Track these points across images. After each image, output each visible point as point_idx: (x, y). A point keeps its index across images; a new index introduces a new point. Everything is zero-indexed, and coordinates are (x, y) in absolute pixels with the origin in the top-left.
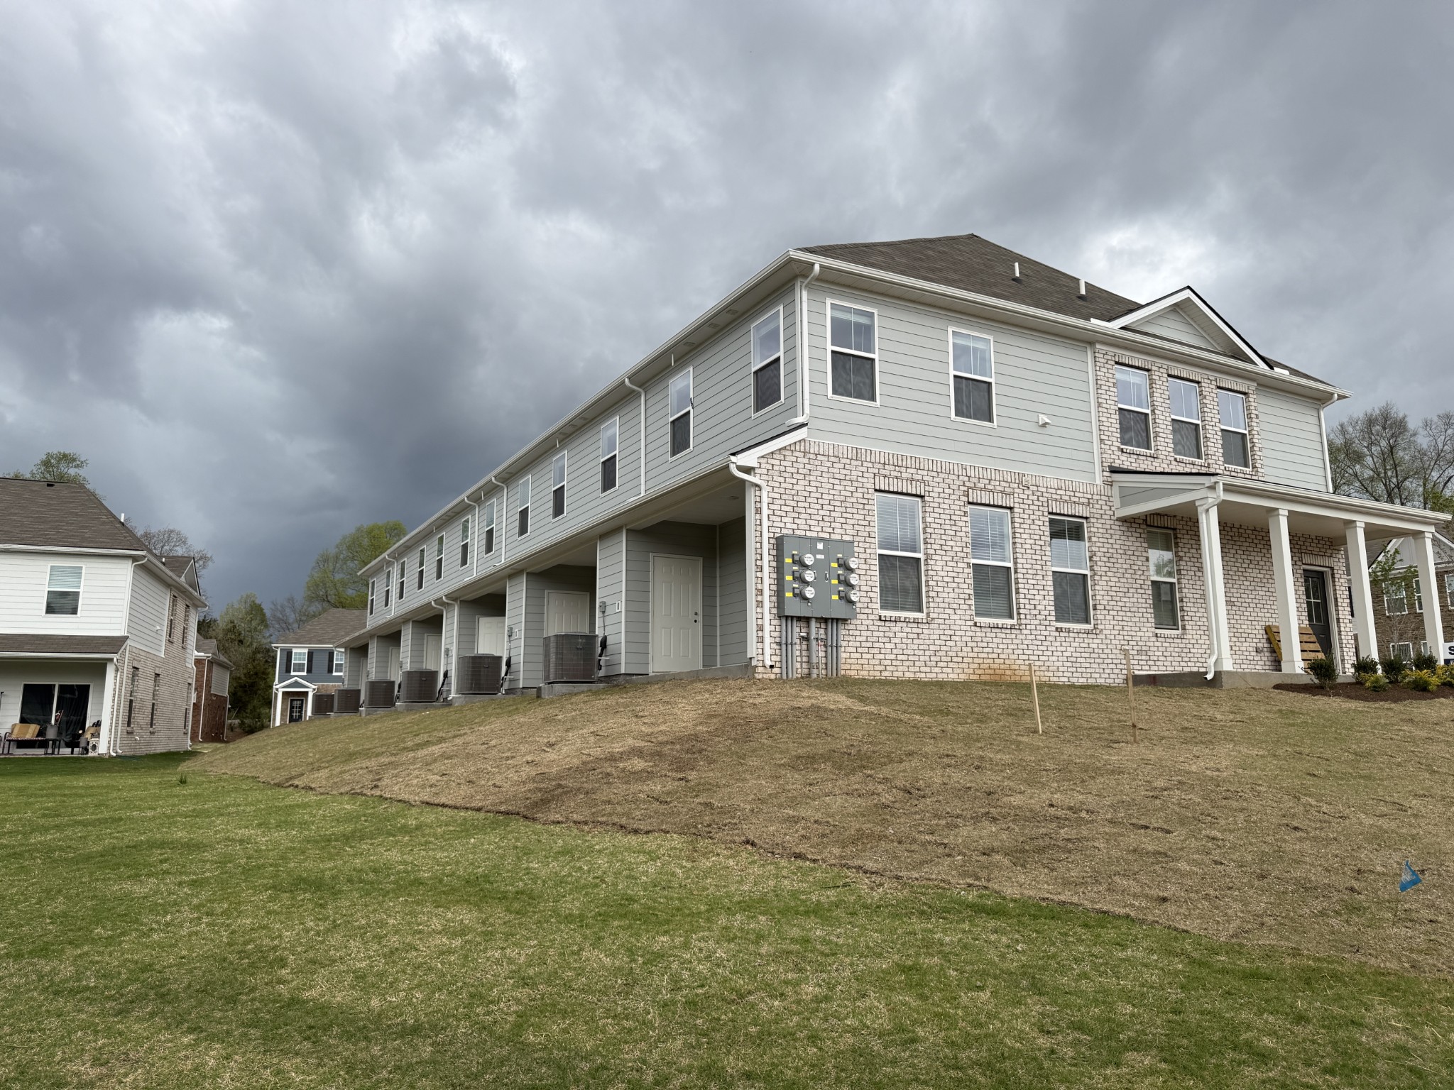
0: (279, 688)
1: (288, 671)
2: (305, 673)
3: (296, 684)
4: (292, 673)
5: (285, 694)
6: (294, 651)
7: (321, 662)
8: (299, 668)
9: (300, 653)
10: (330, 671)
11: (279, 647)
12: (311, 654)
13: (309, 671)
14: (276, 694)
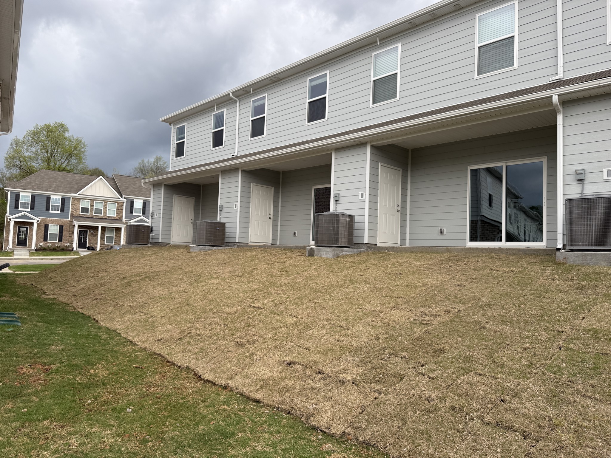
0: (12, 218)
1: (17, 207)
2: (29, 210)
3: (24, 217)
4: (20, 209)
5: (15, 222)
6: (21, 194)
7: (40, 204)
8: (25, 205)
9: (25, 196)
10: (48, 209)
11: (10, 190)
12: (33, 197)
13: (32, 208)
14: (9, 223)
